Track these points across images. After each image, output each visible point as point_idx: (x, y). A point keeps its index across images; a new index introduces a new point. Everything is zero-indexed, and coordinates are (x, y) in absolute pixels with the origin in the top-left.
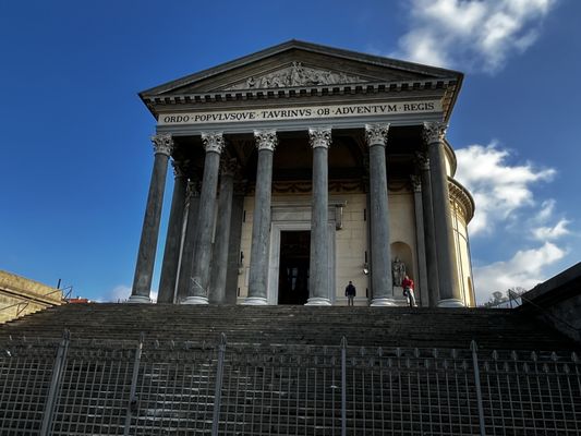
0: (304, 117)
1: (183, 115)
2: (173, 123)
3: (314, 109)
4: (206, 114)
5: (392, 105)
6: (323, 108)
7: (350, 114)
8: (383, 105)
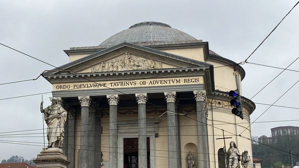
0: (133, 86)
1: (67, 84)
2: (61, 90)
3: (138, 81)
4: (79, 84)
5: (178, 79)
6: (143, 80)
7: (156, 85)
8: (173, 79)
